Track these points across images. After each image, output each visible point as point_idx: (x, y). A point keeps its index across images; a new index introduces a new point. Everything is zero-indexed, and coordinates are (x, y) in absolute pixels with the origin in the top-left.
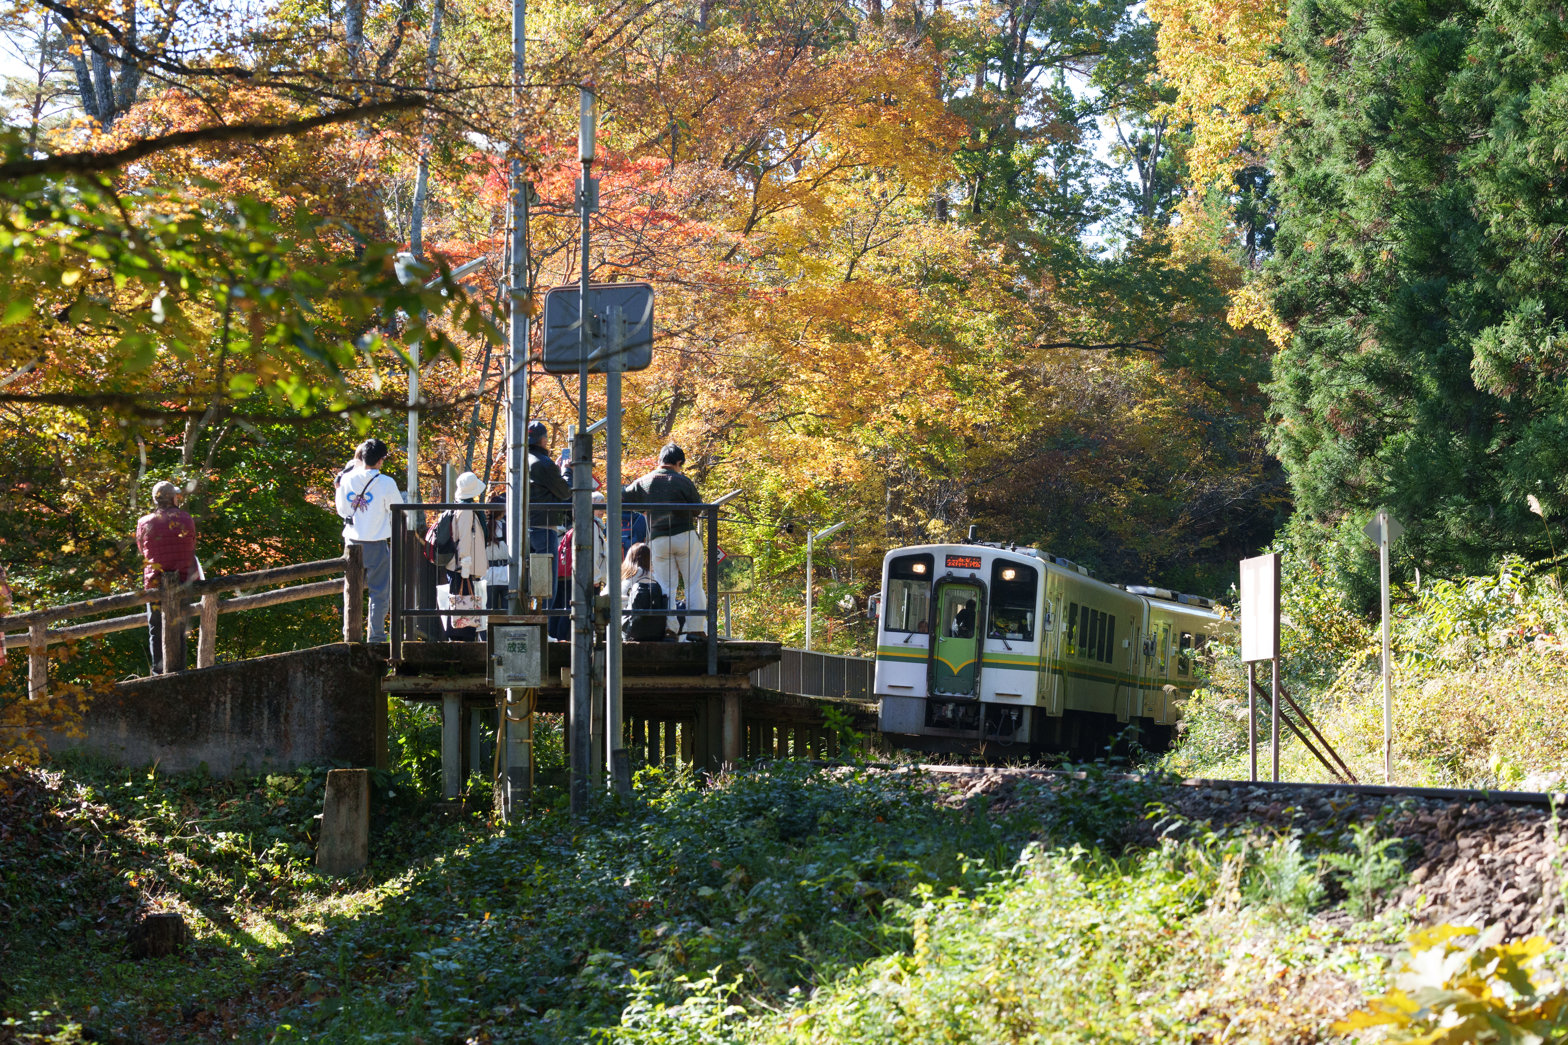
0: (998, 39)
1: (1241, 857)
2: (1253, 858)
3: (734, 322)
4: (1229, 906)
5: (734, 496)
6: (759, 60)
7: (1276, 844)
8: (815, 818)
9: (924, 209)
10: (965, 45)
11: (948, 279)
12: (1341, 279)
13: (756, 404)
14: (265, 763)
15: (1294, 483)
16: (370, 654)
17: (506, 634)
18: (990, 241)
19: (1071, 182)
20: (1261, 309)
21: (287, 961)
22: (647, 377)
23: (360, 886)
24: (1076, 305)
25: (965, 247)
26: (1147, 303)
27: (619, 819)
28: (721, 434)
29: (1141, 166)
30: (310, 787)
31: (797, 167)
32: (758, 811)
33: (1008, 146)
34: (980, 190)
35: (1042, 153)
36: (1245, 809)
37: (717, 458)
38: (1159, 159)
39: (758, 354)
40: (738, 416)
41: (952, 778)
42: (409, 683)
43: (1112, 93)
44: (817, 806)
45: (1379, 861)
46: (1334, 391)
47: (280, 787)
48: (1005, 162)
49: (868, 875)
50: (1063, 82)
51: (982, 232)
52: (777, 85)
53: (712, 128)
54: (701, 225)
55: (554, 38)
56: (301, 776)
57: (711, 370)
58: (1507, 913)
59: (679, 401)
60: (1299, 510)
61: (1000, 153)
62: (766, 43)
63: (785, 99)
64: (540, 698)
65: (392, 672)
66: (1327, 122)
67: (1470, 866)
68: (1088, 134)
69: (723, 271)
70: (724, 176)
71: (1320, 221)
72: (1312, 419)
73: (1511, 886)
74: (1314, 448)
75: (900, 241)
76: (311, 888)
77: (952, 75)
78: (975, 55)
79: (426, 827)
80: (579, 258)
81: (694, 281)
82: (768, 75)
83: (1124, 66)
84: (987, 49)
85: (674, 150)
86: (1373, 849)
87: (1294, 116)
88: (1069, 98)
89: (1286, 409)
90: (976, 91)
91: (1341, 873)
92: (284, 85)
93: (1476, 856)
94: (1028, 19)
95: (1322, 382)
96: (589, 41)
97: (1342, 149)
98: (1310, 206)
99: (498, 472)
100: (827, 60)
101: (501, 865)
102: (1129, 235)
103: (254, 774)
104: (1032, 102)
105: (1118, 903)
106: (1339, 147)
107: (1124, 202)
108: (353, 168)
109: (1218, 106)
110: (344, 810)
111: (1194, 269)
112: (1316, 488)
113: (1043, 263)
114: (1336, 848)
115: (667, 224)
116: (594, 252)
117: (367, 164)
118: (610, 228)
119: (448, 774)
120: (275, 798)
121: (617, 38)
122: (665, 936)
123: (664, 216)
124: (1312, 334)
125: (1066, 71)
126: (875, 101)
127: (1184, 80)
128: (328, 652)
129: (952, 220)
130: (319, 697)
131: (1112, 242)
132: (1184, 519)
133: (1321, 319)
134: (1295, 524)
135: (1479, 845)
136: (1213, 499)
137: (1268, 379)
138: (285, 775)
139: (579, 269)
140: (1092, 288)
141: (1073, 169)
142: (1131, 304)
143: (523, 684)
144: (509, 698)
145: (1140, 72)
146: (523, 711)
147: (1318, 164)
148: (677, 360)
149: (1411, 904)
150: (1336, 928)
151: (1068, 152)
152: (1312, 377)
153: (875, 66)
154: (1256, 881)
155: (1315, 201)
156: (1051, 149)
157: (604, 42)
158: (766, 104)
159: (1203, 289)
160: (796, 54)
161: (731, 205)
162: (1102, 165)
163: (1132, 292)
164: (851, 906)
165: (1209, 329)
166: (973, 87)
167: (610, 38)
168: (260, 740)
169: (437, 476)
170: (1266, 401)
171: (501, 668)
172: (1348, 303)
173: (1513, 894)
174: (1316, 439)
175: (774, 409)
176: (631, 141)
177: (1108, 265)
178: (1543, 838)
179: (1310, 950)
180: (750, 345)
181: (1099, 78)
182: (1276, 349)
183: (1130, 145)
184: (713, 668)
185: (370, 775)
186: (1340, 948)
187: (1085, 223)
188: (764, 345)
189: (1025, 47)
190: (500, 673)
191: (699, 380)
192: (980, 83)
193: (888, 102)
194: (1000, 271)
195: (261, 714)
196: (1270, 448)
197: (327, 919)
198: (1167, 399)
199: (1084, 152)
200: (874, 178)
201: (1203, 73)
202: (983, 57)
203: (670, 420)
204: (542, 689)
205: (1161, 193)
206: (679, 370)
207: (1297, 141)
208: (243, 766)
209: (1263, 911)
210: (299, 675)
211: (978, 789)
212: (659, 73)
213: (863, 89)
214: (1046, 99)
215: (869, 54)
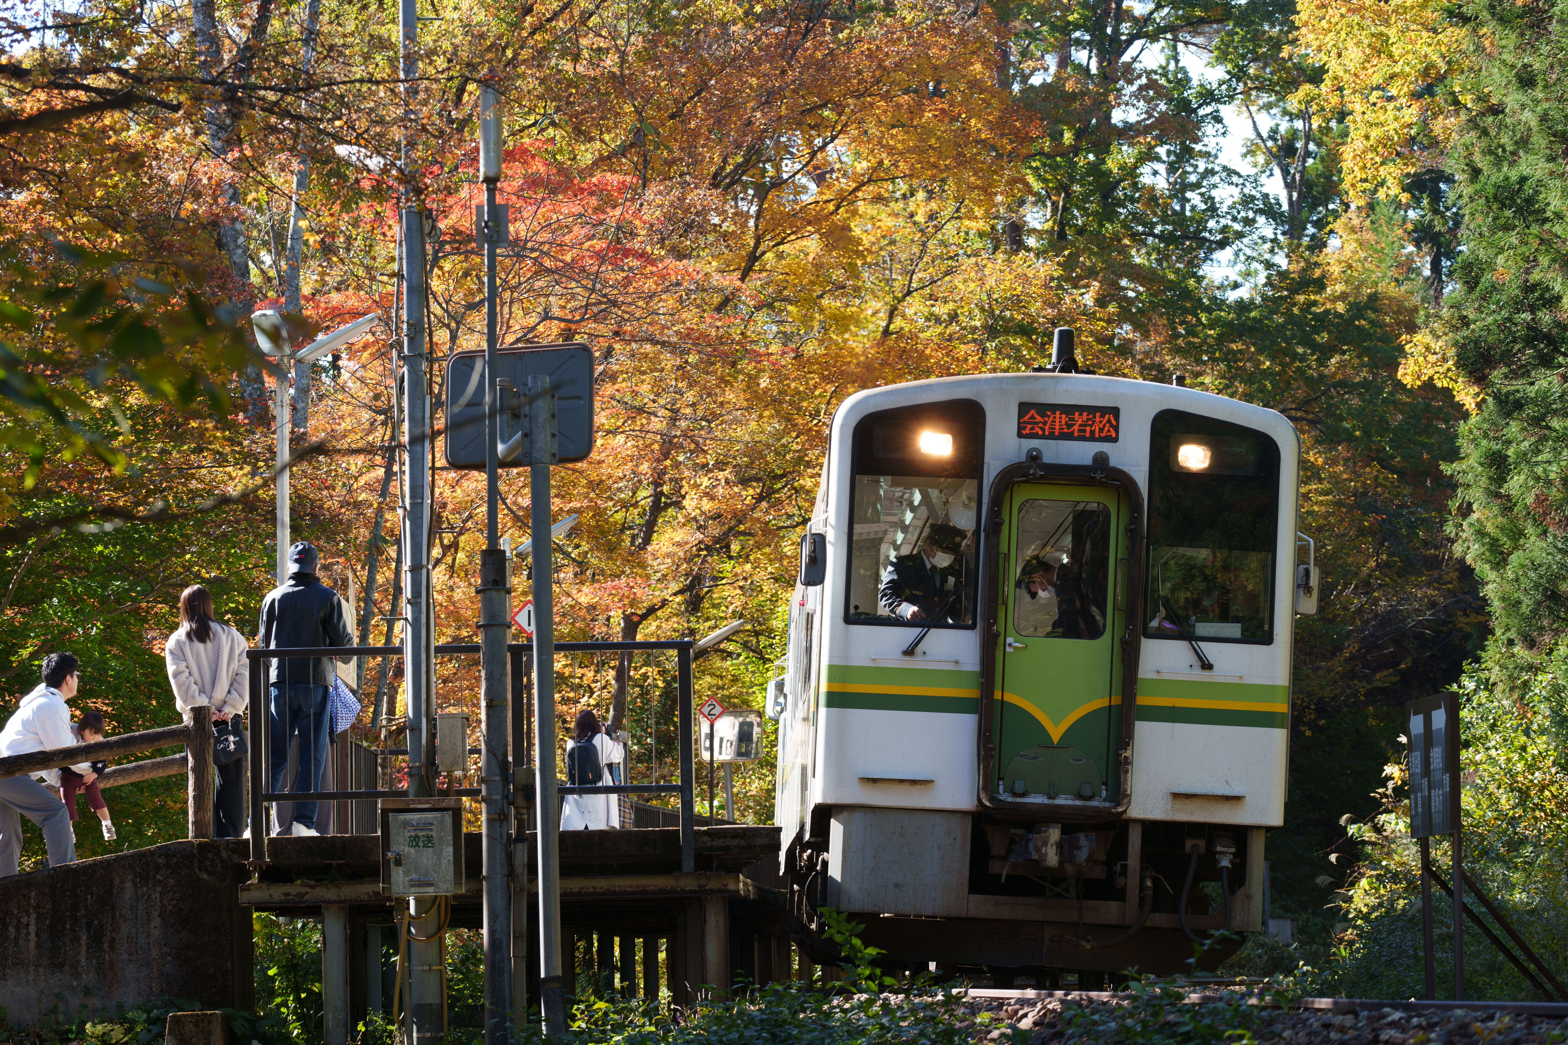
3: (730, 396)
5: (739, 629)
6: (758, 39)
9: (991, 237)
10: (1037, 14)
11: (1025, 331)
12: (1545, 317)
13: (764, 504)
14: (84, 1006)
15: (1491, 595)
16: (224, 854)
17: (406, 824)
18: (1080, 278)
19: (1189, 195)
20: (1445, 360)
24: (1199, 361)
25: (1046, 286)
26: (1295, 356)
28: (717, 545)
29: (1285, 172)
30: (144, 1037)
33: (1102, 148)
34: (1065, 209)
35: (1149, 156)
37: (715, 579)
38: (1310, 161)
39: (763, 438)
40: (740, 522)
41: (999, 1004)
42: (278, 892)
43: (1239, 74)
46: (1539, 470)
47: (103, 1039)
48: (1095, 169)
50: (1177, 61)
51: (1069, 265)
52: (783, 72)
53: (695, 134)
54: (680, 265)
55: (481, 16)
56: (133, 1022)
57: (701, 460)
59: (659, 503)
60: (1498, 632)
61: (1091, 157)
62: (768, 17)
63: (794, 91)
64: (454, 909)
65: (254, 878)
66: (1523, 106)
68: (1209, 129)
69: (715, 325)
70: (711, 198)
71: (1514, 241)
72: (1511, 509)
74: (1516, 548)
75: (958, 281)
77: (1024, 55)
78: (1054, 28)
81: (674, 339)
82: (771, 60)
83: (1257, 37)
84: (1070, 18)
85: (647, 165)
87: (1480, 99)
88: (1183, 82)
89: (1476, 495)
90: (1057, 76)
95: (1523, 457)
96: (529, 18)
97: (1544, 143)
98: (1502, 221)
100: (849, 38)
102: (1269, 265)
103: (70, 1022)
104: (1129, 89)
106: (1539, 141)
107: (1261, 220)
109: (1378, 88)
111: (1357, 309)
112: (1519, 602)
113: (1154, 306)
119: (333, 1017)
121: (566, 15)
123: (627, 253)
124: (1508, 394)
125: (1180, 46)
126: (915, 91)
127: (1333, 54)
128: (169, 852)
129: (1028, 249)
130: (155, 914)
131: (1248, 274)
132: (1350, 649)
133: (1521, 372)
134: (1492, 652)
136: (1389, 619)
137: (1454, 455)
138: (111, 1021)
140: (1220, 339)
141: (1193, 178)
142: (1273, 359)
143: (430, 891)
144: (412, 911)
145: (1277, 45)
146: (432, 928)
147: (1513, 164)
148: (656, 447)
151: (1185, 155)
152: (1510, 452)
153: (915, 44)
155: (1508, 213)
156: (1162, 151)
157: (549, 20)
158: (768, 98)
159: (1369, 336)
160: (808, 30)
161: (725, 236)
162: (1230, 172)
163: (1274, 343)
165: (1381, 390)
166: (1053, 69)
167: (556, 15)
168: (76, 975)
170: (1451, 485)
171: (400, 870)
172: (1557, 350)
174: (1517, 535)
175: (790, 510)
176: (586, 154)
177: (1242, 306)
180: (752, 425)
181: (1223, 54)
182: (1466, 416)
183: (1270, 144)
184: (688, 864)
185: (226, 1020)
187: (1211, 251)
188: (772, 424)
189: (1121, 14)
190: (399, 876)
191: (687, 473)
192: (1062, 63)
193: (937, 92)
194: (1091, 316)
195: (77, 939)
196: (1458, 549)
198: (1326, 485)
199: (1207, 155)
200: (921, 195)
201: (1358, 44)
202: (1065, 29)
203: (649, 530)
204: (455, 897)
205: (1313, 207)
206: (658, 461)
207: (1485, 132)
208: (54, 1011)
210: (128, 885)
211: (1030, 1020)
212: (623, 61)
213: (900, 75)
214: (1152, 84)
215: (905, 28)
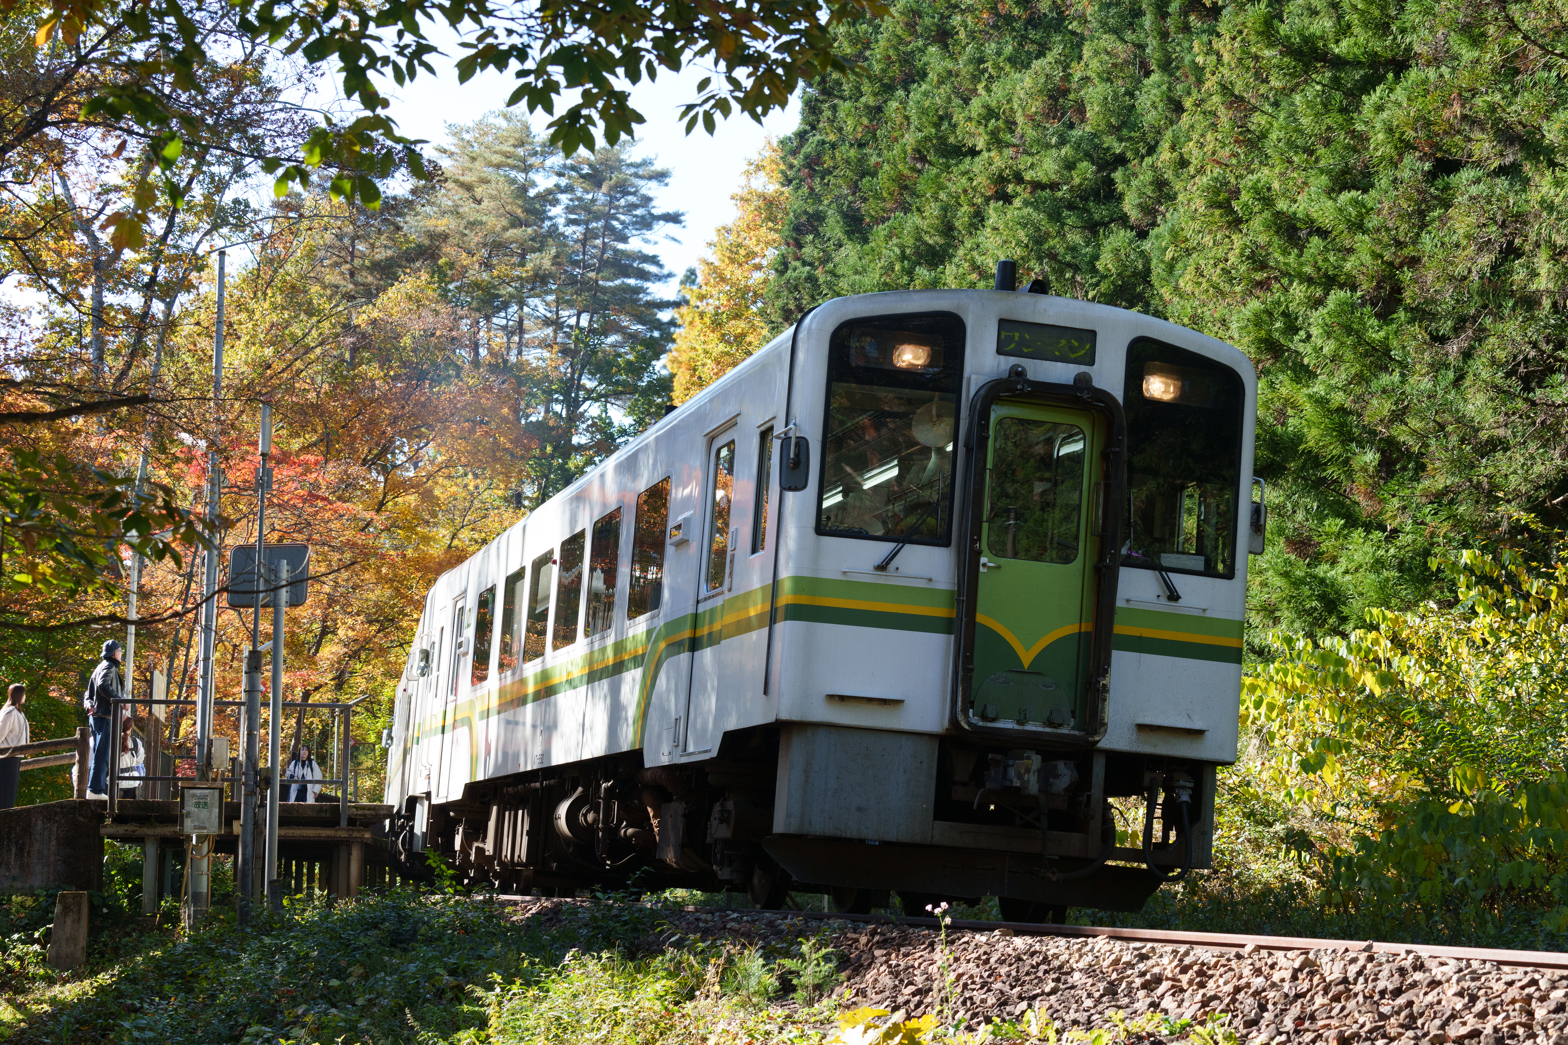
0: (561, 381)
1: (721, 961)
2: (730, 961)
3: (367, 576)
4: (712, 995)
5: (363, 700)
6: (390, 390)
7: (746, 952)
8: (415, 932)
9: (506, 499)
10: (538, 384)
13: (381, 634)
14: (12, 886)
16: (93, 808)
17: (194, 795)
21: (23, 1031)
22: (303, 612)
23: (78, 977)
27: (272, 929)
28: (354, 655)
30: (44, 904)
31: (416, 466)
32: (375, 926)
33: (566, 456)
34: (545, 487)
35: (590, 461)
36: (724, 928)
37: (352, 673)
39: (384, 599)
40: (367, 644)
41: (515, 903)
42: (121, 829)
43: (640, 422)
44: (416, 922)
45: (818, 965)
47: (22, 905)
48: (564, 468)
49: (453, 973)
50: (606, 413)
52: (403, 407)
53: (355, 438)
54: (345, 505)
55: (244, 368)
56: (38, 896)
57: (348, 610)
58: (907, 1002)
59: (325, 632)
61: (560, 461)
62: (396, 378)
63: (408, 418)
64: (217, 843)
65: (108, 821)
67: (882, 969)
69: (360, 539)
70: (363, 471)
73: (911, 983)
75: (487, 521)
76: (43, 978)
77: (528, 406)
78: (544, 392)
79: (130, 935)
80: (257, 527)
81: (339, 545)
82: (397, 400)
83: (650, 403)
84: (553, 388)
85: (328, 452)
86: (814, 956)
88: (610, 424)
90: (545, 417)
91: (791, 972)
92: (45, 393)
93: (886, 962)
94: (583, 367)
96: (269, 371)
99: (192, 679)
100: (439, 391)
101: (184, 962)
103: (3, 894)
104: (584, 426)
105: (634, 992)
108: (93, 454)
110: (69, 921)
114: (788, 955)
115: (320, 504)
116: (267, 522)
117: (105, 452)
118: (279, 505)
119: (146, 897)
120: (18, 912)
121: (288, 371)
122: (304, 1014)
123: (318, 497)
125: (608, 405)
126: (473, 421)
128: (61, 806)
129: (525, 508)
130: (54, 838)
135: (888, 954)
138: (26, 895)
139: (256, 534)
143: (205, 832)
144: (194, 842)
145: (660, 407)
146: (205, 852)
148: (325, 601)
149: (841, 996)
150: (787, 1012)
153: (473, 397)
154: (731, 979)
156: (597, 459)
157: (279, 373)
158: (395, 421)
160: (417, 386)
161: (368, 492)
164: (440, 993)
166: (542, 414)
167: (283, 371)
168: (8, 870)
169: (146, 681)
171: (189, 820)
173: (911, 989)
175: (393, 639)
176: (296, 444)
178: (933, 950)
179: (768, 1027)
180: (378, 592)
181: (631, 411)
184: (344, 823)
185: (90, 896)
186: (790, 1027)
188: (388, 592)
189: (580, 387)
190: (188, 824)
191: (340, 617)
192: (547, 411)
193: (482, 422)
195: (9, 850)
197: (53, 1001)
200: (470, 476)
202: (549, 393)
203: (319, 644)
204: (219, 836)
206: (326, 609)
209: (735, 999)
210: (40, 822)
211: (533, 911)
212: (318, 397)
213: (464, 412)
214: (594, 424)
215: (469, 388)
